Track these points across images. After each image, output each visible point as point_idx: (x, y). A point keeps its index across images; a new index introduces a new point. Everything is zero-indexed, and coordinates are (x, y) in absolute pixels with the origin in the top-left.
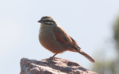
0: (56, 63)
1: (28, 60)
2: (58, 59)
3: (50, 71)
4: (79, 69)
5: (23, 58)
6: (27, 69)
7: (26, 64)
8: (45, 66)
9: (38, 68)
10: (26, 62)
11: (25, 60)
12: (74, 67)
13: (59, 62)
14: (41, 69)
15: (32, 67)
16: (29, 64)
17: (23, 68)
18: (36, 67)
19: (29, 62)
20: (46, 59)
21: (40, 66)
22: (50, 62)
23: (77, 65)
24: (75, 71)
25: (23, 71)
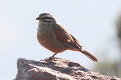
0: (55, 64)
1: (26, 61)
2: (58, 60)
3: (50, 72)
5: (20, 59)
6: (24, 70)
8: (44, 66)
9: (37, 69)
10: (23, 63)
11: (23, 60)
12: (76, 68)
13: (59, 62)
14: (40, 70)
15: (30, 67)
16: (26, 65)
17: (20, 69)
18: (34, 67)
19: (26, 63)
20: (45, 60)
21: (38, 67)
22: (50, 63)
24: (77, 72)
25: (20, 72)
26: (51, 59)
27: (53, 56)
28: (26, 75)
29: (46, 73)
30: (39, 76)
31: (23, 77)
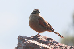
0: (39, 39)
1: (23, 37)
2: (41, 36)
3: (36, 44)
4: (53, 42)
5: (19, 36)
6: (22, 42)
7: (21, 39)
8: (33, 40)
9: (29, 41)
10: (21, 38)
11: (21, 37)
12: (51, 41)
13: (41, 38)
14: (31, 42)
15: (25, 41)
16: (23, 39)
17: (19, 41)
18: (27, 41)
19: (23, 38)
20: (34, 36)
21: (30, 41)
22: (36, 38)
23: (52, 40)
24: (51, 43)
25: (19, 43)
26: (37, 36)
27: (38, 35)
28: (23, 45)
29: (34, 44)
30: (30, 45)
31: (21, 46)
